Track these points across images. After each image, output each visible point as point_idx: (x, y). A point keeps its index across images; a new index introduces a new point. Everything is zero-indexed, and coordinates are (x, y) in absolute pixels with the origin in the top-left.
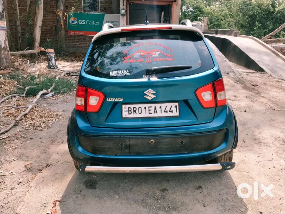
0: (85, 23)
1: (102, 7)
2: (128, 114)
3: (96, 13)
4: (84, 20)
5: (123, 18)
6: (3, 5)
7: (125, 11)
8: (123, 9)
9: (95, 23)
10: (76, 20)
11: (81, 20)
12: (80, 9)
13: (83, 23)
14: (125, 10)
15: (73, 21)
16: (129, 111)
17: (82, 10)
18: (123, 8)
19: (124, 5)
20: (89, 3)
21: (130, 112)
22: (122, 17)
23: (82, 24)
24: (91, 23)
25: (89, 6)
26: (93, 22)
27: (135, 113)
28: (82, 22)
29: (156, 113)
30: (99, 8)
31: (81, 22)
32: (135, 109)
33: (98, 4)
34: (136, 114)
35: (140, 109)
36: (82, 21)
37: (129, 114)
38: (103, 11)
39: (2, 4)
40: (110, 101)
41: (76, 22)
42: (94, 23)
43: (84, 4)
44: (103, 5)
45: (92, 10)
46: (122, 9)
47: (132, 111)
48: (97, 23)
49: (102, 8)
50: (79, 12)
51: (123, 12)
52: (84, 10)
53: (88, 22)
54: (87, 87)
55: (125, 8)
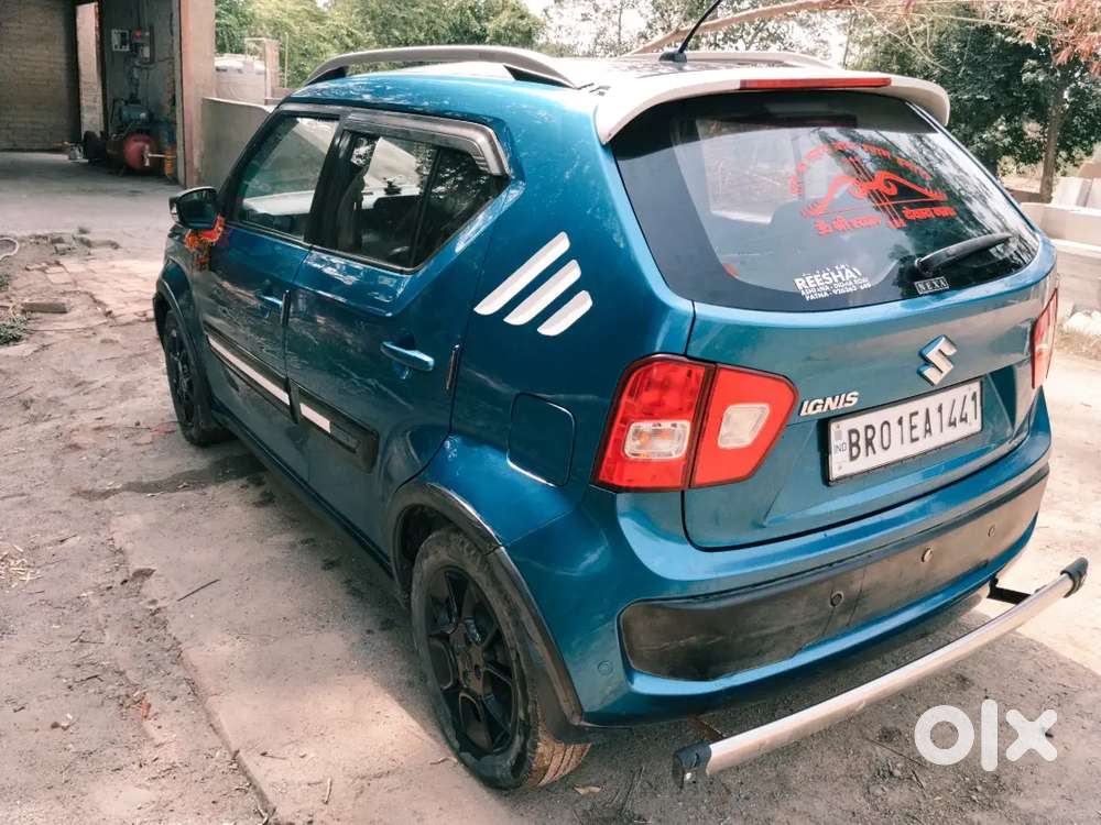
2: (848, 458)
16: (852, 445)
21: (855, 450)
27: (870, 448)
29: (928, 434)
32: (870, 432)
34: (874, 452)
35: (886, 427)
37: (853, 458)
40: (815, 412)
47: (862, 443)
54: (714, 363)
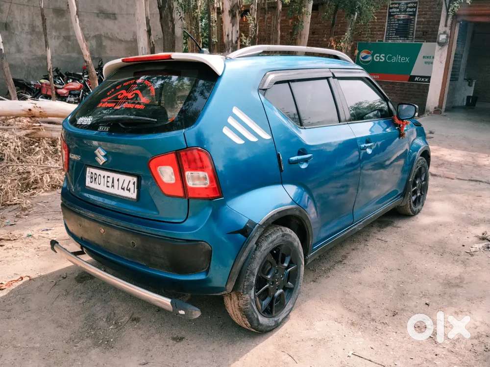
0: (384, 59)
1: (419, 31)
3: (408, 42)
4: (384, 55)
5: (441, 49)
6: (239, 33)
7: (447, 37)
8: (445, 33)
9: (402, 59)
10: (369, 55)
11: (378, 55)
12: (380, 36)
13: (382, 59)
14: (447, 35)
15: (365, 57)
17: (383, 38)
18: (444, 30)
19: (446, 26)
20: (397, 25)
22: (440, 47)
23: (379, 61)
24: (394, 60)
25: (396, 29)
26: (398, 58)
28: (380, 59)
30: (413, 33)
31: (378, 58)
33: (414, 26)
36: (380, 56)
38: (421, 38)
39: (237, 32)
41: (369, 59)
42: (400, 58)
43: (388, 26)
44: (422, 26)
45: (400, 37)
46: (442, 32)
48: (406, 59)
49: (419, 33)
50: (378, 41)
51: (442, 38)
52: (386, 38)
53: (390, 58)
55: (448, 31)
